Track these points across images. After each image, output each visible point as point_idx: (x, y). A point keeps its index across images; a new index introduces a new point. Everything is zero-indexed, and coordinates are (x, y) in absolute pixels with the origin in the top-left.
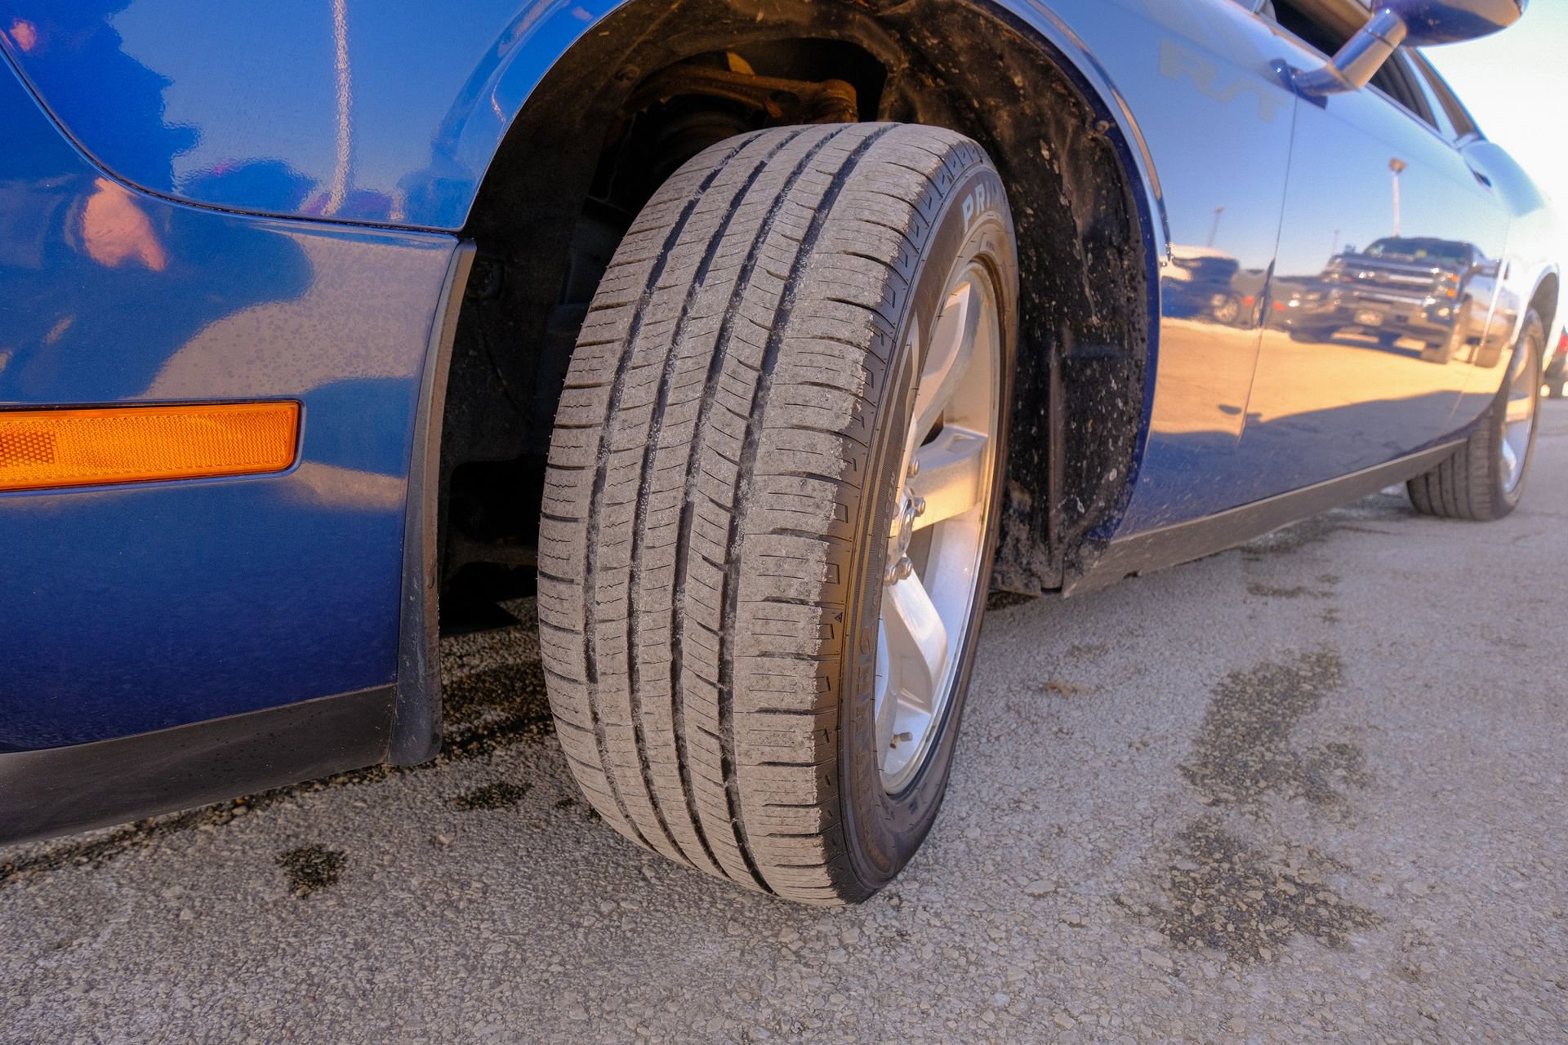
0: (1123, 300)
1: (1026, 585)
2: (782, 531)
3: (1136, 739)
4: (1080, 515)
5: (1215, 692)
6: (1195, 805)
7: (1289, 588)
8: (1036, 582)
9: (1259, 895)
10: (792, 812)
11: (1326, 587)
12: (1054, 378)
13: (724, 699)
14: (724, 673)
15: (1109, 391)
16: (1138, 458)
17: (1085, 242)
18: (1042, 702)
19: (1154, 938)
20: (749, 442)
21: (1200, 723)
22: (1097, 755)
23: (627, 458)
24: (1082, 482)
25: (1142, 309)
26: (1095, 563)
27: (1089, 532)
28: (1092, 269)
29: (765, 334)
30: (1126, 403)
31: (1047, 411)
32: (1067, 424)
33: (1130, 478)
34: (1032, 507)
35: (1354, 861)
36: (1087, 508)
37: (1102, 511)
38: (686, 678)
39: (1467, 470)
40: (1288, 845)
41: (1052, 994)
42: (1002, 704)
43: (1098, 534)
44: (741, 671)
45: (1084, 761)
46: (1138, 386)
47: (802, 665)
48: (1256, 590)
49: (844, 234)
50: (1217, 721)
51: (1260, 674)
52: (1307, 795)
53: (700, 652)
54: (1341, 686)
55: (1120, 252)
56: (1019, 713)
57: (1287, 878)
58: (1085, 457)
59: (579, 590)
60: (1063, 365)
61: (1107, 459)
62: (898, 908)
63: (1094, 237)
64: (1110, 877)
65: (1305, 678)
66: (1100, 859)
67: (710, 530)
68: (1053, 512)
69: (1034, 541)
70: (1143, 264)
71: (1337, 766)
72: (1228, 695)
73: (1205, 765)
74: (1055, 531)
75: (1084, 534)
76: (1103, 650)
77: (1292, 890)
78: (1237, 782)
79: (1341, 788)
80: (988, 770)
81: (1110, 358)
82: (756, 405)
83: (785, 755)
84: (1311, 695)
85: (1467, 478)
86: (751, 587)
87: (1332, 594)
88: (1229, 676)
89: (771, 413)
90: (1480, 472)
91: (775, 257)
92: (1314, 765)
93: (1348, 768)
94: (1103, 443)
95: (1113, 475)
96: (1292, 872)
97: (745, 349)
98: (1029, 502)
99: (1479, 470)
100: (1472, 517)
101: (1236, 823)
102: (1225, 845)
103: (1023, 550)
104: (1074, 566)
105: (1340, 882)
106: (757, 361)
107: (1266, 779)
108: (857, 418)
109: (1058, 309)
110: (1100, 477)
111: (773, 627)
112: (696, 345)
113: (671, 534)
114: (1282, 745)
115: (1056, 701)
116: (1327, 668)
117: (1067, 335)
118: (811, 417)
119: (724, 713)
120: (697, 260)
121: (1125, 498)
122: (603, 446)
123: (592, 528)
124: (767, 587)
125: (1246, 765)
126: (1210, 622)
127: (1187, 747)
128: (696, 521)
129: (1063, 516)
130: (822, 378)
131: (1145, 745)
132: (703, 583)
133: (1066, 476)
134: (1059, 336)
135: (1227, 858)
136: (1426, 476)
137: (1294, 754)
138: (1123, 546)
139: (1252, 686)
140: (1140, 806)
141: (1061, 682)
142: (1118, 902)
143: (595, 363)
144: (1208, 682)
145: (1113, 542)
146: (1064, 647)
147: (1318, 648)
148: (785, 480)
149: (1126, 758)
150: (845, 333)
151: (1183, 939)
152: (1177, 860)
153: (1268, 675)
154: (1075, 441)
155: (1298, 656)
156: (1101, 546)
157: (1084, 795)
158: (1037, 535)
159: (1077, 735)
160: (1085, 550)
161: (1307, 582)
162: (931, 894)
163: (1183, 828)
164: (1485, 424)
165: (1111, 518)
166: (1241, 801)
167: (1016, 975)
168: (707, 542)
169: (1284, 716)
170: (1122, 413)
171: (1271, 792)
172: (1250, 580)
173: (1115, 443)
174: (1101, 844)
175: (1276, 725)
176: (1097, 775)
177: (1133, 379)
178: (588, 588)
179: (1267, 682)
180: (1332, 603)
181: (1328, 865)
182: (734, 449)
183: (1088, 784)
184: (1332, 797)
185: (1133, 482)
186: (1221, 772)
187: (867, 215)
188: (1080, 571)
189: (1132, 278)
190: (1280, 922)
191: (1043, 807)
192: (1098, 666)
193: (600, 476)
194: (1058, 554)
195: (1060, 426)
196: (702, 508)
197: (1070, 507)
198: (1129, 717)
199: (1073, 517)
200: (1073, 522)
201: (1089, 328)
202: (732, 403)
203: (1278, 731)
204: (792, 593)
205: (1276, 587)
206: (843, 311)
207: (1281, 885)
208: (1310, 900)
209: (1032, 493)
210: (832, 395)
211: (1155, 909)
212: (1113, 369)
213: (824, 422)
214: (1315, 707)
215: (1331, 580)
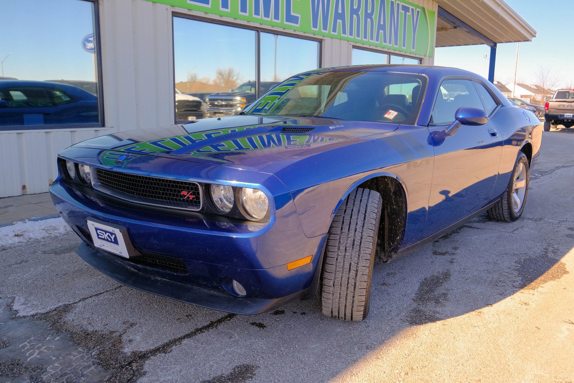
0: (400, 205)
1: (379, 261)
2: (363, 266)
3: (404, 294)
4: (391, 246)
5: (420, 283)
6: (415, 305)
7: (444, 252)
8: (382, 260)
9: (424, 317)
10: (361, 302)
11: (453, 251)
12: (386, 216)
13: (355, 287)
14: (355, 285)
15: (398, 221)
16: (403, 235)
17: (393, 194)
18: (383, 287)
19: (407, 323)
20: (359, 255)
21: (417, 290)
22: (396, 298)
23: (341, 257)
24: (392, 239)
25: (404, 207)
26: (394, 256)
27: (394, 249)
28: (394, 198)
29: (360, 241)
30: (401, 224)
31: (384, 223)
32: (389, 226)
33: (402, 239)
34: (381, 243)
35: (440, 312)
36: (393, 244)
37: (396, 245)
38: (349, 285)
39: (502, 207)
40: (430, 310)
41: (393, 330)
42: (374, 288)
43: (395, 250)
44: (357, 284)
45: (393, 299)
46: (403, 221)
47: (365, 283)
48: (435, 253)
49: (368, 226)
50: (420, 290)
51: (431, 278)
52: (435, 303)
53: (352, 281)
54: (448, 280)
55: (400, 198)
56: (378, 290)
57: (429, 315)
58: (392, 233)
59: (334, 274)
60: (388, 214)
61: (397, 234)
62: (366, 323)
63: (395, 193)
64: (400, 316)
65: (441, 279)
66: (398, 315)
67: (354, 267)
68: (386, 245)
69: (381, 251)
70: (404, 200)
71: (442, 297)
72: (423, 284)
73: (417, 298)
74: (386, 249)
75: (392, 250)
76: (395, 274)
77: (429, 316)
78: (423, 301)
79: (442, 301)
80: (375, 302)
81: (398, 214)
82: (359, 250)
83: (362, 294)
84: (441, 283)
85: (502, 210)
86: (359, 274)
87: (455, 254)
88: (424, 279)
89: (362, 252)
90: (505, 208)
91: (359, 229)
92: (438, 297)
93: (444, 298)
94: (396, 231)
95: (398, 238)
96: (430, 314)
97: (357, 243)
98: (380, 242)
99: (505, 207)
100: (505, 221)
101: (422, 308)
102: (419, 311)
103: (379, 253)
104: (390, 256)
105: (437, 315)
106: (359, 244)
107: (428, 300)
108: (372, 252)
109: (387, 203)
110: (396, 238)
111: (362, 278)
112: (350, 241)
113: (348, 267)
114: (433, 294)
115: (386, 287)
116: (447, 276)
117: (389, 208)
118: (367, 252)
119: (354, 289)
120: (348, 228)
121: (401, 243)
122: (338, 255)
123: (336, 266)
124: (361, 273)
125: (425, 298)
126: (421, 264)
127: (414, 295)
128: (352, 265)
129: (388, 246)
130: (367, 247)
131: (406, 295)
132: (353, 273)
133: (388, 237)
134: (387, 208)
135: (419, 313)
136: (491, 209)
137: (435, 296)
138: (401, 252)
139: (429, 281)
140: (405, 306)
141: (386, 283)
142: (402, 320)
143: (335, 243)
144: (419, 281)
145: (398, 251)
146: (385, 273)
147: (446, 270)
148: (364, 260)
149: (402, 298)
150: (370, 241)
151: (412, 323)
152: (411, 314)
153: (433, 278)
154: (390, 230)
155: (441, 273)
156: (396, 252)
157: (394, 305)
158: (382, 250)
159: (392, 294)
160: (392, 253)
161: (450, 250)
162: (371, 321)
163: (412, 309)
164: (506, 194)
165: (398, 247)
166: (423, 304)
167: (387, 329)
168: (353, 268)
169: (434, 288)
170: (400, 226)
171: (429, 302)
172: (434, 250)
173: (399, 231)
174: (398, 312)
175: (432, 290)
176: (396, 302)
177: (402, 220)
178: (335, 274)
179: (432, 280)
180: (453, 257)
181: (436, 313)
182: (357, 256)
183: (395, 303)
184: (440, 302)
185: (402, 240)
186: (420, 299)
187: (370, 222)
188: (391, 258)
189: (402, 202)
190: (427, 320)
191: (387, 307)
192: (394, 278)
193: (337, 259)
194: (387, 254)
195: (387, 226)
196: (353, 263)
197: (389, 244)
198: (402, 290)
199: (390, 246)
200: (390, 247)
201: (393, 208)
202: (356, 250)
203: (432, 291)
204: (365, 274)
205: (440, 252)
206: (369, 238)
207: (428, 316)
208: (432, 318)
209: (381, 240)
210: (369, 249)
211: (407, 320)
212: (398, 217)
213: (368, 253)
214: (442, 285)
215: (456, 248)
